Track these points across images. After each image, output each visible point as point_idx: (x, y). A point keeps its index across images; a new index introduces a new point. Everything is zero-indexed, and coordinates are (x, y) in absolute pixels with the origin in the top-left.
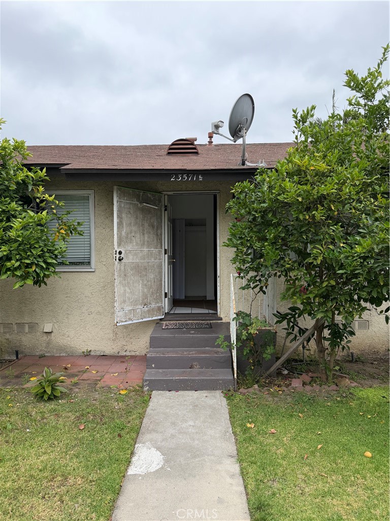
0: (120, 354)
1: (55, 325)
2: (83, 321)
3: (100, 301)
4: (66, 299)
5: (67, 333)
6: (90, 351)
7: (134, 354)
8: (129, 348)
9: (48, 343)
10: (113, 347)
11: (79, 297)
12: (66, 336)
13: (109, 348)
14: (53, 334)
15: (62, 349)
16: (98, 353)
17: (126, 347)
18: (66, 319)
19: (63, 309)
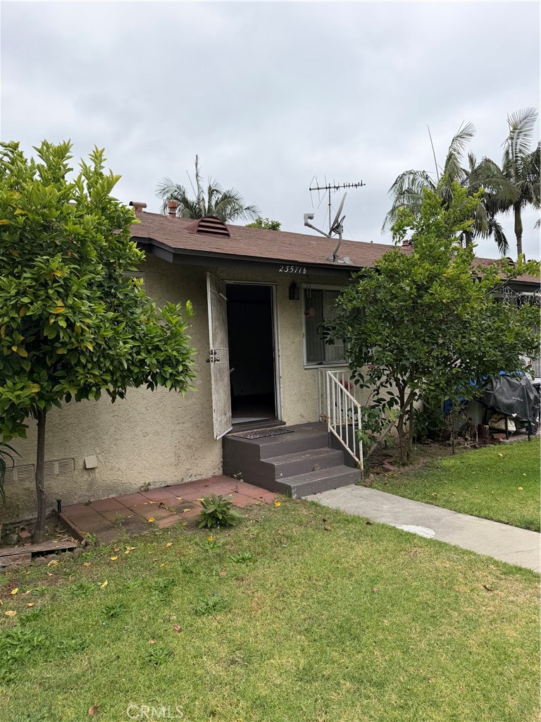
0: (185, 481)
1: (100, 456)
2: (136, 446)
3: (157, 417)
4: (113, 419)
5: (117, 466)
6: (149, 484)
7: (200, 479)
8: (193, 472)
9: (91, 484)
10: (176, 473)
11: (130, 415)
12: (116, 470)
13: (171, 476)
14: (97, 471)
15: (110, 488)
16: (158, 485)
17: (191, 471)
18: (115, 447)
19: (109, 433)
